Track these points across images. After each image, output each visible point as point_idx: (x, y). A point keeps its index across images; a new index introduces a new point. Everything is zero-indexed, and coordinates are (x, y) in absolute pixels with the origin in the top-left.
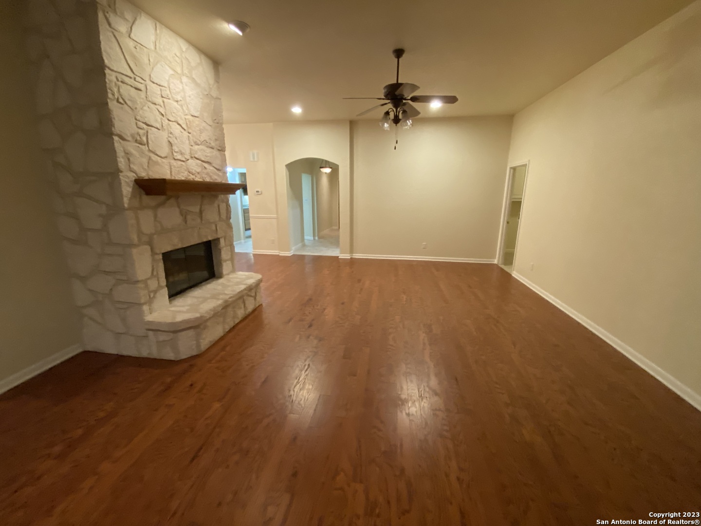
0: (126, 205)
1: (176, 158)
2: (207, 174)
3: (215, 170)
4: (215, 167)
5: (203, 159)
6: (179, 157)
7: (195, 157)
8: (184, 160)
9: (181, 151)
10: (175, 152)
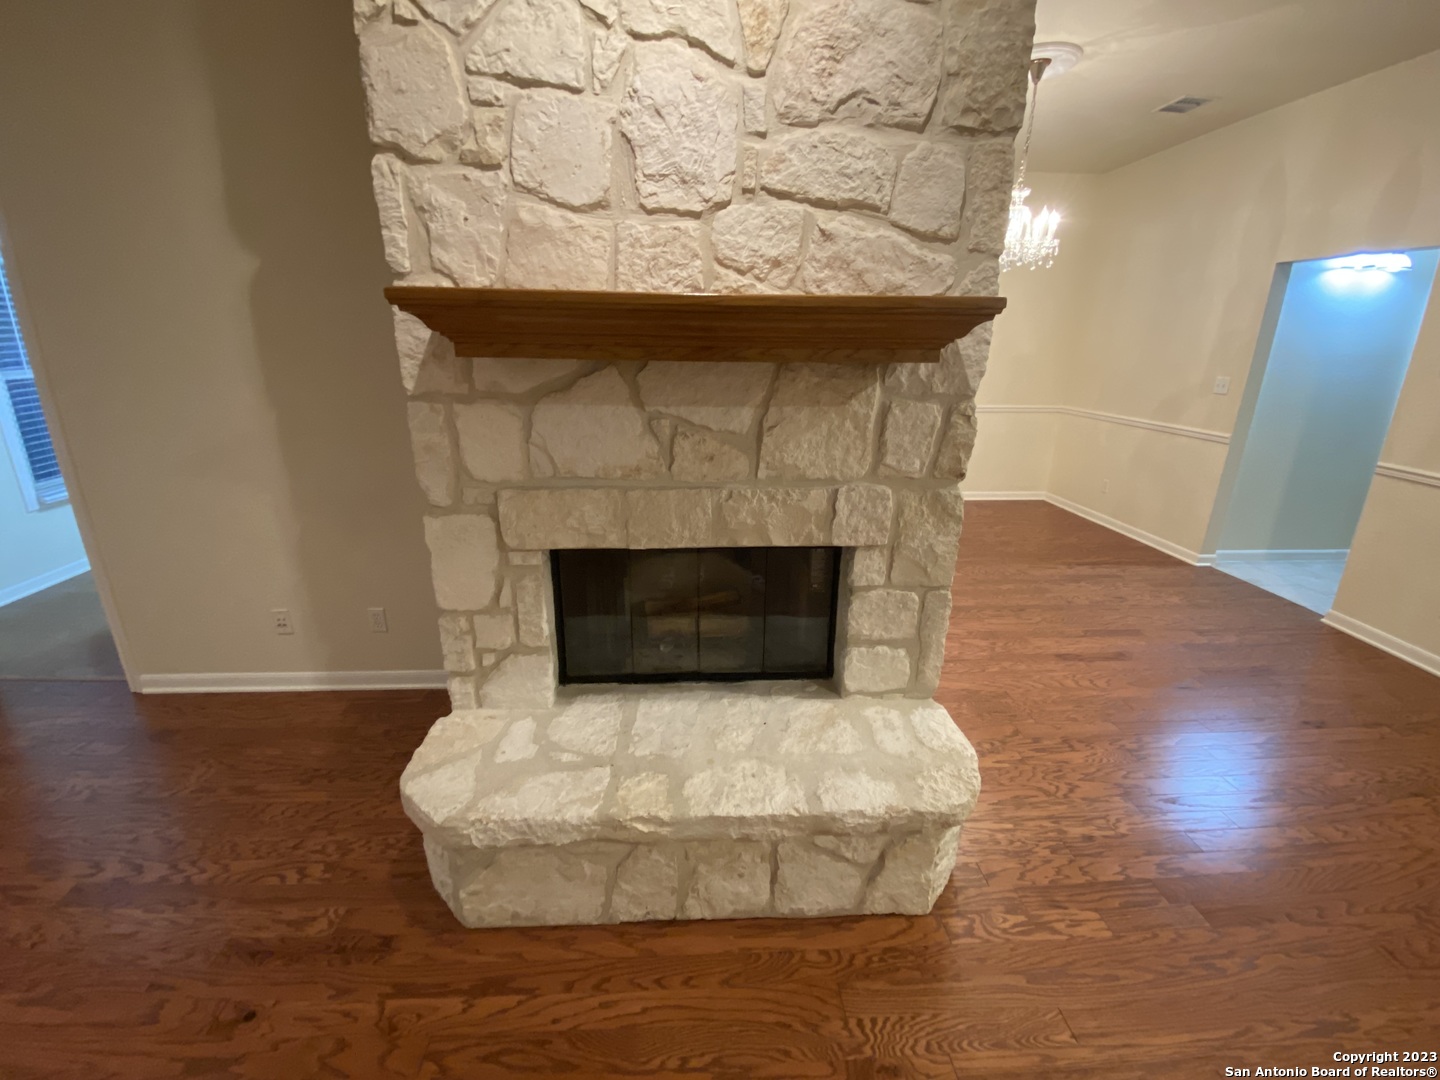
0: (409, 385)
1: (650, 203)
2: (839, 263)
3: (902, 239)
4: (912, 222)
5: (822, 193)
6: (669, 196)
7: (763, 188)
8: (698, 207)
9: (678, 170)
10: (649, 177)
